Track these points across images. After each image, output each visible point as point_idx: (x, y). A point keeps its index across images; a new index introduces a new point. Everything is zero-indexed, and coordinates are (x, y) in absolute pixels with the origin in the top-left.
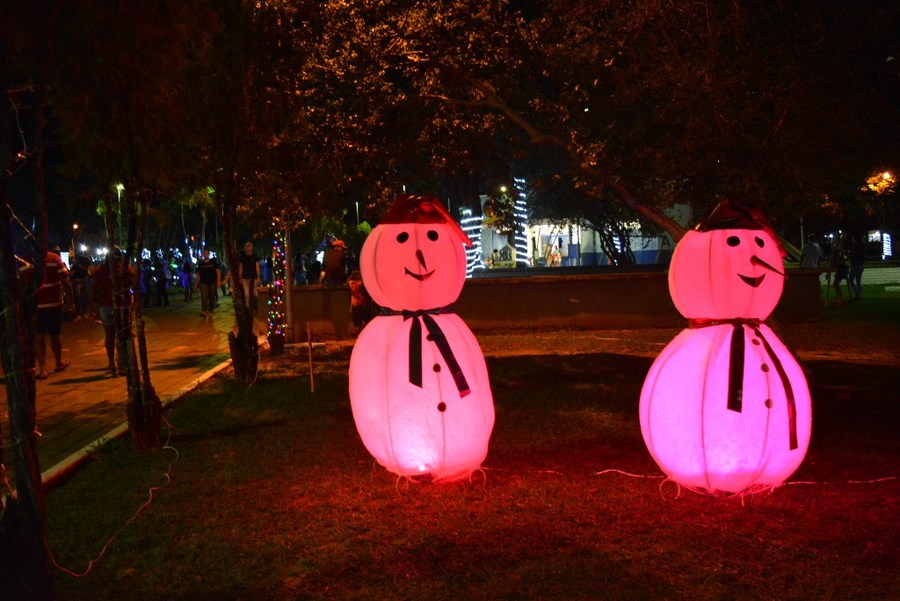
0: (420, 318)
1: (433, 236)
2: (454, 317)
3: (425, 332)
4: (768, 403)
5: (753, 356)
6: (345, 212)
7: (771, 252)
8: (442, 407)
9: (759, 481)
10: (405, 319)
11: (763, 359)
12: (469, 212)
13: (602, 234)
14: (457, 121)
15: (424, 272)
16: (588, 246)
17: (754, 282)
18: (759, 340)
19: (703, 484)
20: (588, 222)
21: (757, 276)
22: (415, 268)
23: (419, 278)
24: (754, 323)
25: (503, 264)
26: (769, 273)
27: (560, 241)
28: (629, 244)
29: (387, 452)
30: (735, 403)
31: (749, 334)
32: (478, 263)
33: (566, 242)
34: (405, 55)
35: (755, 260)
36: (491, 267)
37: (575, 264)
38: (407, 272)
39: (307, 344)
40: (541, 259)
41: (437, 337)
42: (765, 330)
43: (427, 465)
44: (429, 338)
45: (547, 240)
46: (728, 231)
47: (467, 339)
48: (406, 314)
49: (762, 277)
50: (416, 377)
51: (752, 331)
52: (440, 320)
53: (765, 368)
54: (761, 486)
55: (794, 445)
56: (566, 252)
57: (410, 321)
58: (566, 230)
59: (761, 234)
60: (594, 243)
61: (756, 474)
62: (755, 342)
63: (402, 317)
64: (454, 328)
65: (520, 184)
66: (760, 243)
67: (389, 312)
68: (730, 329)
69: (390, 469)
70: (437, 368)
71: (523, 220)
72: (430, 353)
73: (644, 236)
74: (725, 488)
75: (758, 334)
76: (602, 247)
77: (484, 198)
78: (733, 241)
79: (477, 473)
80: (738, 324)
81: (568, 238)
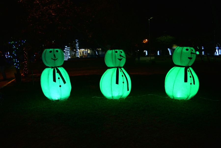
0: (55, 68)
1: (57, 51)
2: (62, 68)
3: (56, 71)
4: (123, 82)
5: (120, 74)
6: (40, 47)
7: (123, 54)
8: (60, 86)
9: (122, 97)
10: (52, 69)
11: (122, 74)
12: (67, 46)
13: (94, 51)
14: (63, 28)
15: (55, 59)
16: (91, 53)
17: (120, 60)
18: (122, 71)
19: (112, 98)
20: (91, 49)
21: (121, 58)
22: (53, 58)
23: (55, 60)
24: (121, 68)
25: (74, 57)
26: (123, 58)
27: (86, 52)
28: (99, 53)
29: (49, 96)
30: (117, 83)
31: (120, 70)
32: (69, 57)
33: (87, 53)
34: (52, 14)
35: (121, 56)
36: (72, 58)
37: (89, 57)
38: (52, 59)
39: (32, 75)
40: (82, 56)
41: (59, 72)
42: (123, 69)
43: (58, 98)
44: (57, 72)
45: (83, 52)
46: (115, 50)
47: (65, 72)
48: (52, 68)
49: (122, 59)
50: (54, 80)
51: (120, 69)
52: (59, 68)
53: (123, 76)
54: (123, 98)
55: (128, 90)
56: (87, 55)
57: (53, 69)
58: (87, 50)
59: (121, 50)
60: (92, 53)
61: (121, 96)
62: (121, 71)
63: (51, 68)
64: (62, 70)
65: (77, 41)
66: (121, 52)
67: (48, 67)
68: (116, 69)
69: (50, 99)
70: (59, 78)
71: (78, 48)
72: (57, 75)
73: (102, 51)
74: (115, 99)
75: (121, 70)
76: (94, 53)
77: (69, 44)
78: (116, 52)
79: (68, 99)
80: (118, 68)
81: (87, 52)
